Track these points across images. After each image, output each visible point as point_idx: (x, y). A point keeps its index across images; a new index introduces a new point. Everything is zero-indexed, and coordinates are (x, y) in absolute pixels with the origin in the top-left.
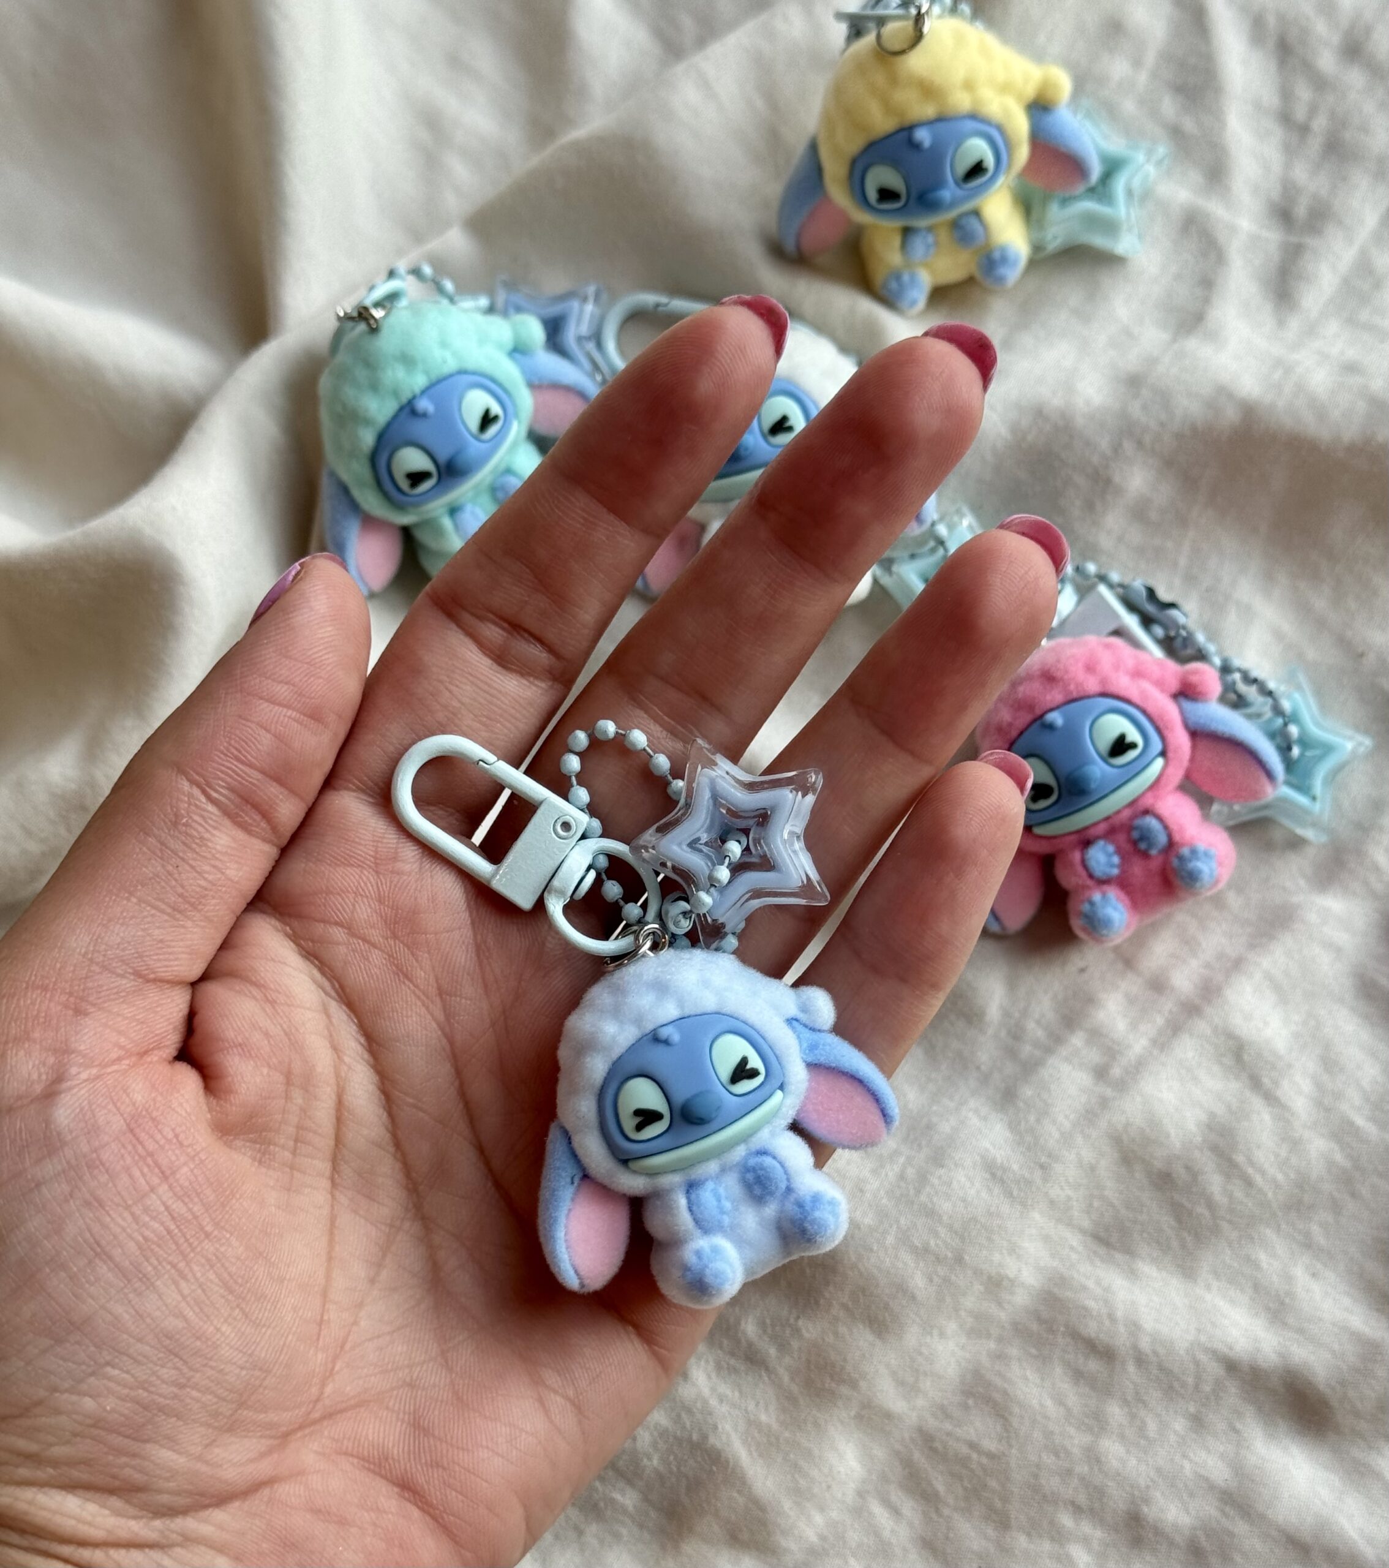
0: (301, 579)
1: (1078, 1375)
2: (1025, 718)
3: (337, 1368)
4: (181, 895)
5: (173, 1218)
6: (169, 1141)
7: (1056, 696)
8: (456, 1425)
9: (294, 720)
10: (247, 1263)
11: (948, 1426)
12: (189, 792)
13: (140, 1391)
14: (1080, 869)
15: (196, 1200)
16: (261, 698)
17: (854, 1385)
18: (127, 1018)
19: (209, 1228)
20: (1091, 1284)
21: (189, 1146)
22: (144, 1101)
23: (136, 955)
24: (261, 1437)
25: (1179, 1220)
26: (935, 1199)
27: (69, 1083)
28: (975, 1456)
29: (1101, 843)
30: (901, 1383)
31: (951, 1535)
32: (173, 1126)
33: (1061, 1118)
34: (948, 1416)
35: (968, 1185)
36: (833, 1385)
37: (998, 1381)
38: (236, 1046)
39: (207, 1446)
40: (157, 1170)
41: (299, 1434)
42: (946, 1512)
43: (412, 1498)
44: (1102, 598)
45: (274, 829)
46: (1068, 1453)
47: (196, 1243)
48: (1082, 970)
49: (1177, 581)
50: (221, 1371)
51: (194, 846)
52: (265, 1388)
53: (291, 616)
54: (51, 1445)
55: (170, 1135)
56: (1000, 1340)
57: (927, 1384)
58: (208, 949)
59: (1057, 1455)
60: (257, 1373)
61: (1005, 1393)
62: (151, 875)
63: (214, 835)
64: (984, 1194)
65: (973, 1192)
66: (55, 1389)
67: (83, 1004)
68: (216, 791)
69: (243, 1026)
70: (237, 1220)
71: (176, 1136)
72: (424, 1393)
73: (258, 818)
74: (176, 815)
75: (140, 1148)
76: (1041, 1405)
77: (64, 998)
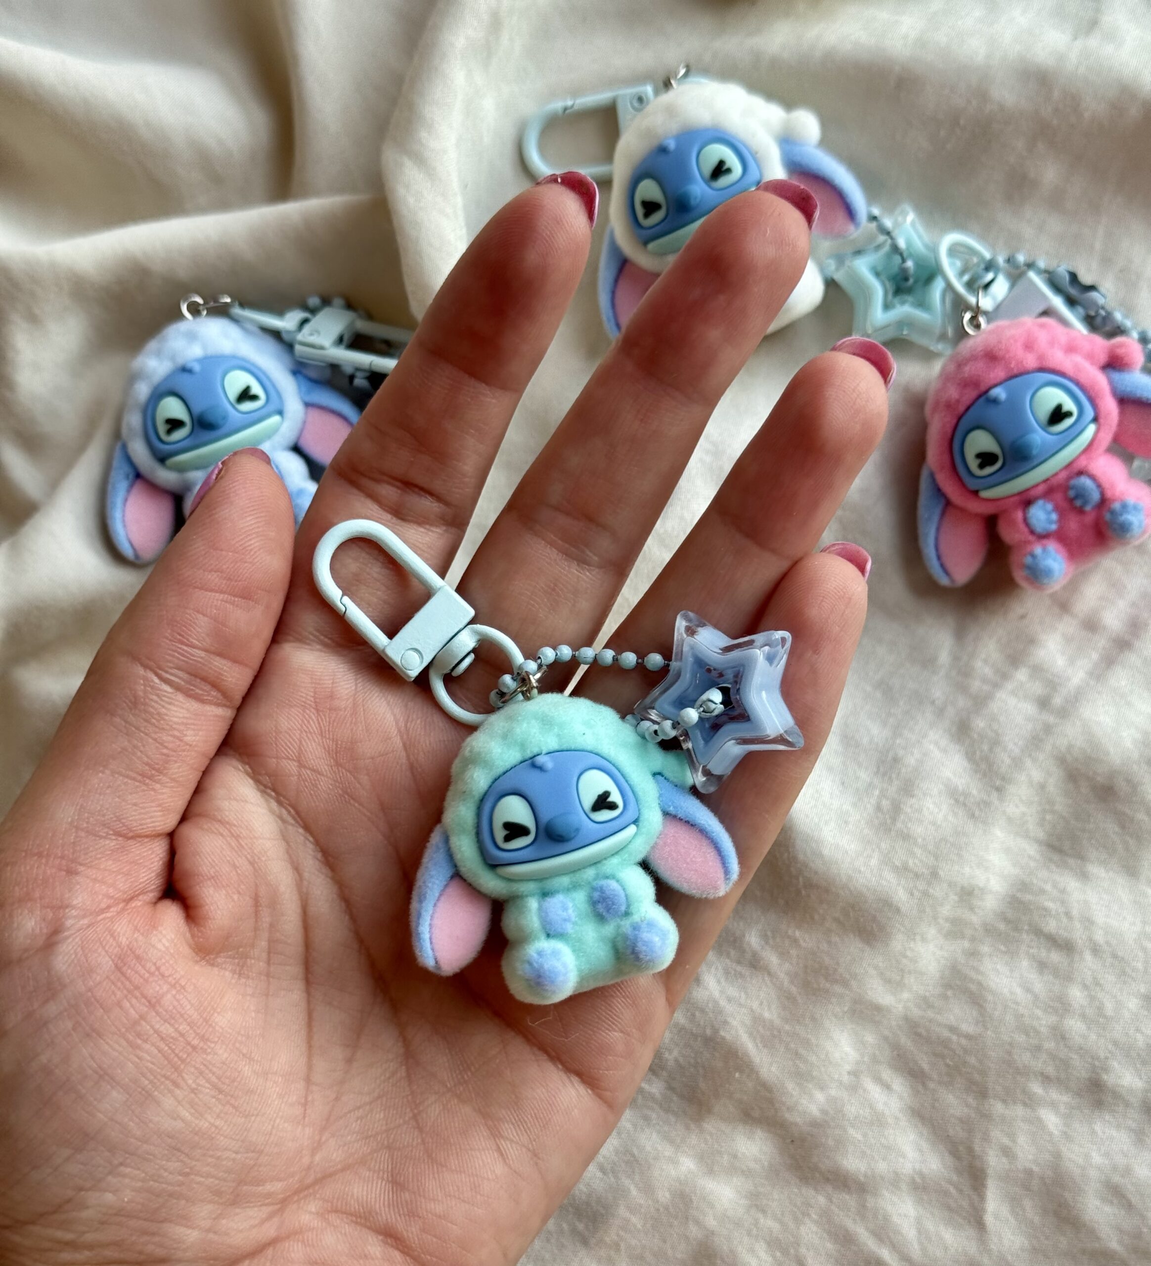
0: (222, 478)
1: (1042, 966)
2: (971, 394)
3: (324, 1139)
4: (147, 764)
5: (162, 1039)
6: (152, 974)
7: (999, 373)
8: (427, 1179)
9: (226, 602)
10: (232, 1065)
11: (930, 1014)
12: (144, 676)
13: (152, 1183)
14: (1022, 526)
15: (181, 1020)
16: (195, 588)
17: (845, 984)
18: (114, 872)
19: (195, 1042)
20: (1048, 887)
21: (169, 976)
22: (127, 943)
23: (115, 819)
24: (261, 1206)
25: (1123, 827)
26: (909, 825)
27: (66, 934)
28: (954, 1038)
29: (1040, 502)
30: (888, 981)
31: (937, 1105)
32: (154, 961)
33: (1011, 746)
34: (930, 1006)
35: (936, 810)
36: (828, 985)
37: (973, 975)
38: (209, 879)
39: (215, 1219)
40: (143, 1000)
41: (296, 1198)
42: (932, 1085)
43: (394, 1244)
44: (1032, 283)
45: (225, 694)
46: (1037, 1032)
47: (185, 1056)
48: (1023, 617)
49: (1094, 265)
50: (218, 1158)
51: (154, 721)
52: (260, 1166)
53: (214, 512)
54: (84, 1233)
55: (153, 969)
56: (973, 939)
57: (910, 980)
58: (180, 804)
59: (1027, 1035)
60: (251, 1155)
61: (980, 984)
62: (119, 749)
63: (169, 710)
64: (950, 818)
65: (940, 817)
66: (81, 1189)
67: (73, 865)
68: (167, 672)
69: (214, 862)
70: (221, 1030)
71: (158, 969)
72: (399, 1154)
73: (207, 687)
74: (135, 697)
75: (127, 983)
76: (1011, 993)
77: (57, 862)
